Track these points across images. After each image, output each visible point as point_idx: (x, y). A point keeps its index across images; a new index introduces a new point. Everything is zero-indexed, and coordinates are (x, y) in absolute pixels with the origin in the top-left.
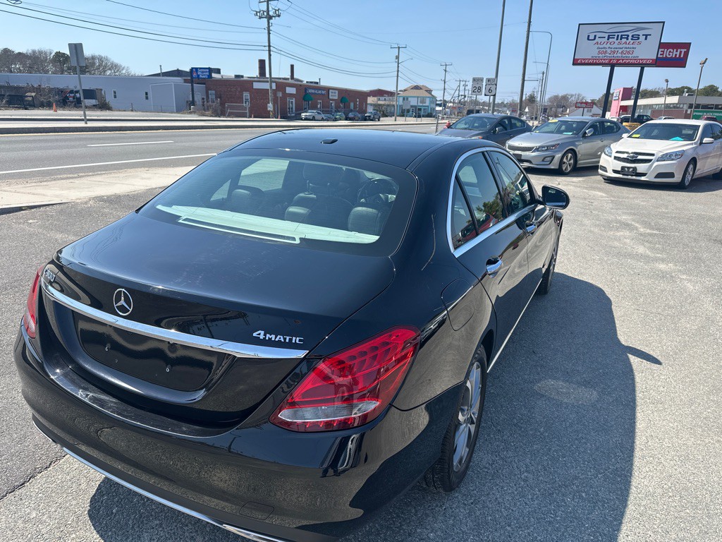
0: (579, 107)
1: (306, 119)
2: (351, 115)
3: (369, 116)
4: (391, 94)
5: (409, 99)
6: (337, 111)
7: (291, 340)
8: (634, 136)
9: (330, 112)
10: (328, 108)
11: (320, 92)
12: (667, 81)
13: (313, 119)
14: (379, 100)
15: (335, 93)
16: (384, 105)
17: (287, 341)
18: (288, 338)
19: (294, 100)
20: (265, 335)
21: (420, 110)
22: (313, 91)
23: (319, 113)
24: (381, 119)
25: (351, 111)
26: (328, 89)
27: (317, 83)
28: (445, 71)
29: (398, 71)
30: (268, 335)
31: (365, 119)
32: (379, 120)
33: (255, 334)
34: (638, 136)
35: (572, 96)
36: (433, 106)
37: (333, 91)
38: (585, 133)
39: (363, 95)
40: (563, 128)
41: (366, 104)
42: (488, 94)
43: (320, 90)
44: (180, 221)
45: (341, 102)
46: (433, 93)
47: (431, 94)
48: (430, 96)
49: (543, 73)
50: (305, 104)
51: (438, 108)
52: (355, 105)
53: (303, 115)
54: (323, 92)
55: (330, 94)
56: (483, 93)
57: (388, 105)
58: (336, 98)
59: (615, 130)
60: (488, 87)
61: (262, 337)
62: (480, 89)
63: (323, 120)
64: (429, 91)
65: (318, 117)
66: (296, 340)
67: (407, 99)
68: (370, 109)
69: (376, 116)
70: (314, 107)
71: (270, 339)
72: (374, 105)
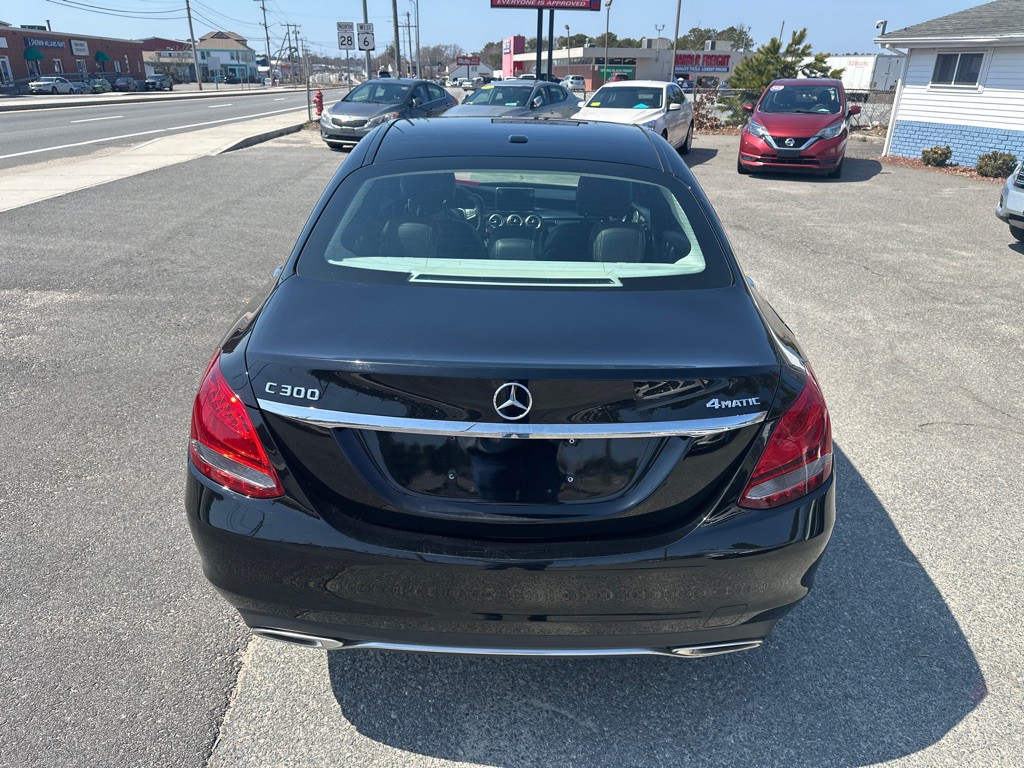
0: (461, 64)
1: (40, 92)
2: (120, 82)
3: (153, 84)
4: (178, 46)
5: (212, 54)
6: (93, 76)
7: (747, 402)
8: (593, 104)
9: (80, 78)
10: (76, 71)
11: (54, 44)
12: (568, 28)
13: (54, 91)
14: (160, 55)
15: (82, 45)
16: (171, 64)
17: (745, 404)
18: (744, 401)
19: (6, 60)
20: (720, 403)
21: (233, 71)
22: (41, 43)
23: (61, 81)
24: (174, 87)
25: (119, 75)
26: (68, 39)
27: (44, 28)
28: (263, 9)
29: (188, 8)
30: (723, 403)
31: (147, 88)
32: (171, 90)
33: (708, 405)
34: (598, 104)
35: (446, 47)
36: (254, 64)
37: (77, 42)
38: (533, 103)
39: (133, 49)
40: (500, 96)
41: (142, 63)
42: (365, 47)
43: (53, 40)
44: (412, 280)
45: (97, 59)
46: (249, 44)
47: (245, 45)
48: (245, 49)
49: (408, 15)
50: (30, 65)
51: (261, 69)
52: (122, 64)
53: (33, 85)
54: (61, 45)
55: (74, 47)
56: (357, 47)
57: (178, 65)
58: (87, 53)
59: (561, 97)
60: (363, 37)
61: (717, 406)
62: (350, 39)
63: (71, 92)
64: (243, 42)
65: (61, 87)
66: (753, 401)
67: (209, 55)
68: (150, 72)
69: (164, 83)
70: (49, 71)
71: (727, 407)
72: (155, 65)
